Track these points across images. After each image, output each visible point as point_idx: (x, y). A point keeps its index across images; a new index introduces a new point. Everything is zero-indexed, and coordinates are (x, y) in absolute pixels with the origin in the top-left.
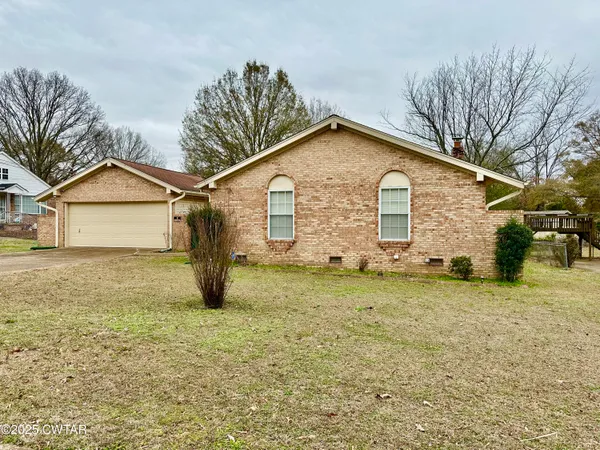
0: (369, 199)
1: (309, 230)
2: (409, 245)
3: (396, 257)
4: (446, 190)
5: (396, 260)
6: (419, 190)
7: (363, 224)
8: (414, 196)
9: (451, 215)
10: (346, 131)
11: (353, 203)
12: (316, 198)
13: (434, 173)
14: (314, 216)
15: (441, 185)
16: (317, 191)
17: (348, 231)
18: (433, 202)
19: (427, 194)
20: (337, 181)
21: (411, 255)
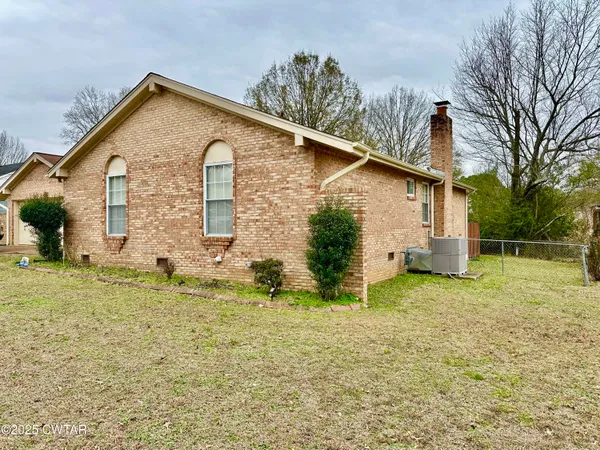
0: (194, 181)
1: (138, 223)
2: (231, 242)
3: (218, 259)
4: (270, 163)
5: (219, 263)
6: (243, 166)
7: (187, 214)
8: (237, 174)
9: (275, 199)
10: (170, 92)
11: (178, 188)
12: (145, 183)
13: (256, 139)
14: (143, 206)
15: (265, 156)
16: (145, 173)
17: (173, 224)
18: (256, 181)
19: (250, 171)
20: (163, 159)
21: (234, 256)
